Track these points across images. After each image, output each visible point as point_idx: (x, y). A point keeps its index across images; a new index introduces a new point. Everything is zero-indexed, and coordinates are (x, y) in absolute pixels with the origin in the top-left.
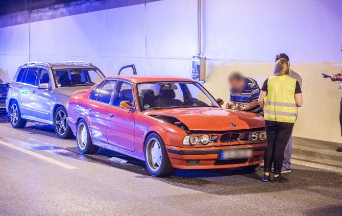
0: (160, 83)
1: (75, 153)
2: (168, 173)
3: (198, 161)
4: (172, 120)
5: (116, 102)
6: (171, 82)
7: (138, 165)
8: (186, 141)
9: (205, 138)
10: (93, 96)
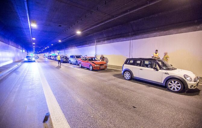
0: (91, 58)
1: (79, 67)
2: (93, 70)
3: (97, 68)
4: (93, 63)
5: (85, 60)
6: (93, 58)
7: (88, 69)
8: (95, 66)
9: (98, 65)
10: (82, 60)
